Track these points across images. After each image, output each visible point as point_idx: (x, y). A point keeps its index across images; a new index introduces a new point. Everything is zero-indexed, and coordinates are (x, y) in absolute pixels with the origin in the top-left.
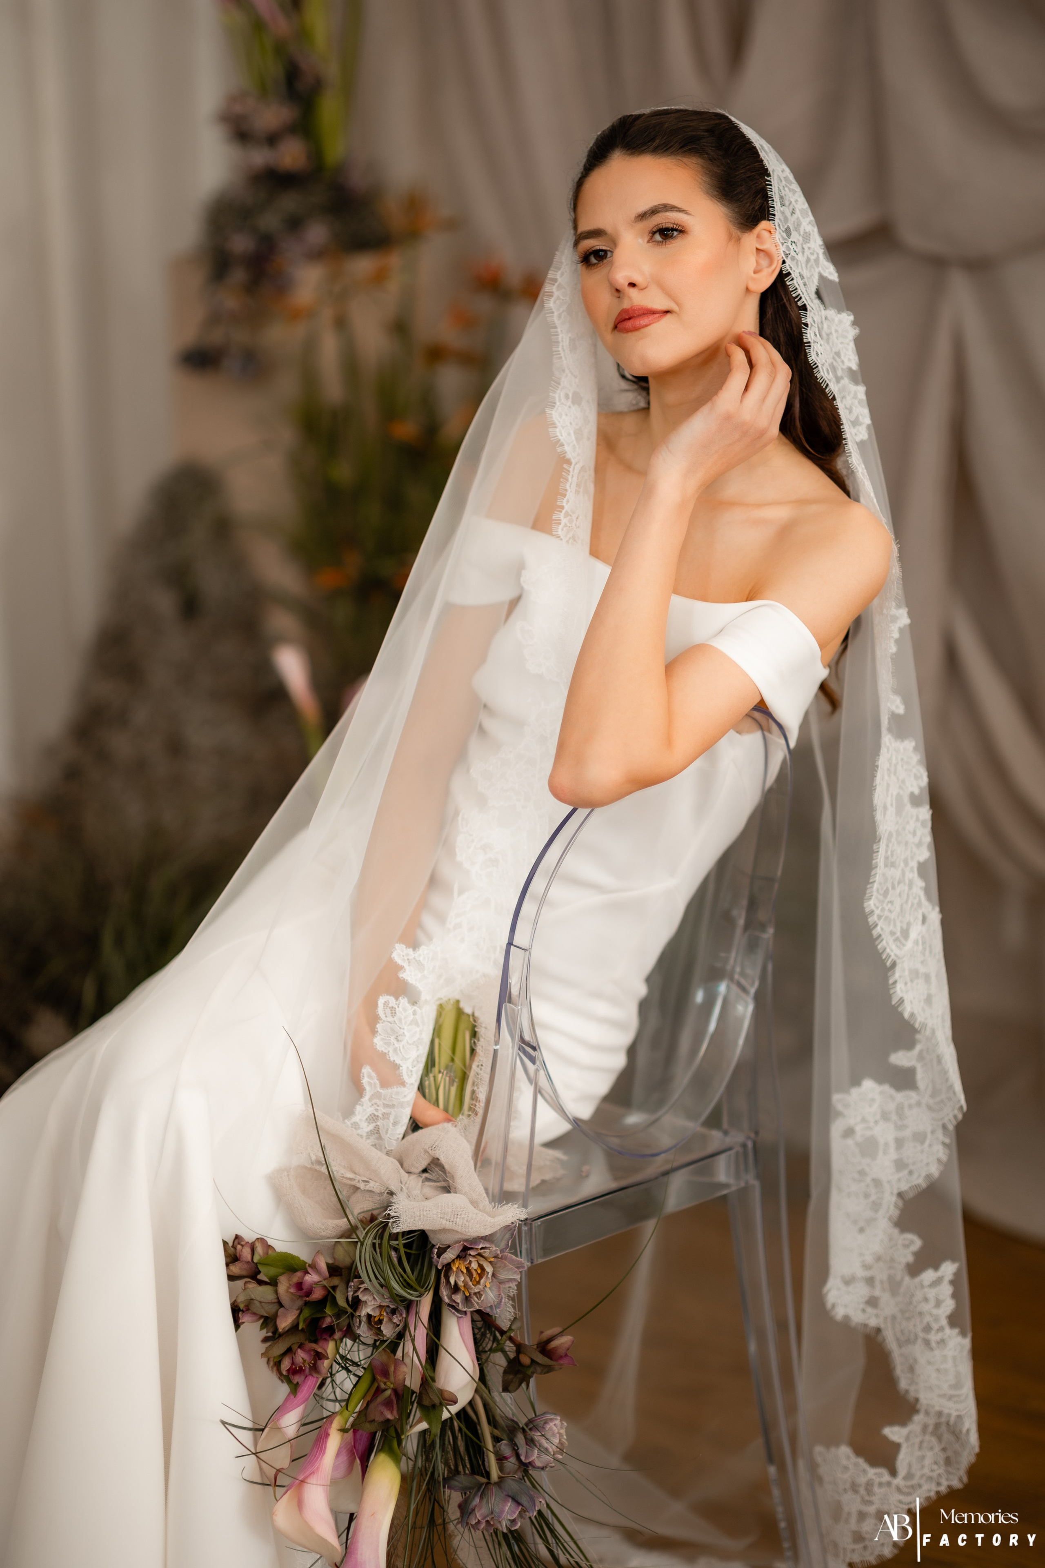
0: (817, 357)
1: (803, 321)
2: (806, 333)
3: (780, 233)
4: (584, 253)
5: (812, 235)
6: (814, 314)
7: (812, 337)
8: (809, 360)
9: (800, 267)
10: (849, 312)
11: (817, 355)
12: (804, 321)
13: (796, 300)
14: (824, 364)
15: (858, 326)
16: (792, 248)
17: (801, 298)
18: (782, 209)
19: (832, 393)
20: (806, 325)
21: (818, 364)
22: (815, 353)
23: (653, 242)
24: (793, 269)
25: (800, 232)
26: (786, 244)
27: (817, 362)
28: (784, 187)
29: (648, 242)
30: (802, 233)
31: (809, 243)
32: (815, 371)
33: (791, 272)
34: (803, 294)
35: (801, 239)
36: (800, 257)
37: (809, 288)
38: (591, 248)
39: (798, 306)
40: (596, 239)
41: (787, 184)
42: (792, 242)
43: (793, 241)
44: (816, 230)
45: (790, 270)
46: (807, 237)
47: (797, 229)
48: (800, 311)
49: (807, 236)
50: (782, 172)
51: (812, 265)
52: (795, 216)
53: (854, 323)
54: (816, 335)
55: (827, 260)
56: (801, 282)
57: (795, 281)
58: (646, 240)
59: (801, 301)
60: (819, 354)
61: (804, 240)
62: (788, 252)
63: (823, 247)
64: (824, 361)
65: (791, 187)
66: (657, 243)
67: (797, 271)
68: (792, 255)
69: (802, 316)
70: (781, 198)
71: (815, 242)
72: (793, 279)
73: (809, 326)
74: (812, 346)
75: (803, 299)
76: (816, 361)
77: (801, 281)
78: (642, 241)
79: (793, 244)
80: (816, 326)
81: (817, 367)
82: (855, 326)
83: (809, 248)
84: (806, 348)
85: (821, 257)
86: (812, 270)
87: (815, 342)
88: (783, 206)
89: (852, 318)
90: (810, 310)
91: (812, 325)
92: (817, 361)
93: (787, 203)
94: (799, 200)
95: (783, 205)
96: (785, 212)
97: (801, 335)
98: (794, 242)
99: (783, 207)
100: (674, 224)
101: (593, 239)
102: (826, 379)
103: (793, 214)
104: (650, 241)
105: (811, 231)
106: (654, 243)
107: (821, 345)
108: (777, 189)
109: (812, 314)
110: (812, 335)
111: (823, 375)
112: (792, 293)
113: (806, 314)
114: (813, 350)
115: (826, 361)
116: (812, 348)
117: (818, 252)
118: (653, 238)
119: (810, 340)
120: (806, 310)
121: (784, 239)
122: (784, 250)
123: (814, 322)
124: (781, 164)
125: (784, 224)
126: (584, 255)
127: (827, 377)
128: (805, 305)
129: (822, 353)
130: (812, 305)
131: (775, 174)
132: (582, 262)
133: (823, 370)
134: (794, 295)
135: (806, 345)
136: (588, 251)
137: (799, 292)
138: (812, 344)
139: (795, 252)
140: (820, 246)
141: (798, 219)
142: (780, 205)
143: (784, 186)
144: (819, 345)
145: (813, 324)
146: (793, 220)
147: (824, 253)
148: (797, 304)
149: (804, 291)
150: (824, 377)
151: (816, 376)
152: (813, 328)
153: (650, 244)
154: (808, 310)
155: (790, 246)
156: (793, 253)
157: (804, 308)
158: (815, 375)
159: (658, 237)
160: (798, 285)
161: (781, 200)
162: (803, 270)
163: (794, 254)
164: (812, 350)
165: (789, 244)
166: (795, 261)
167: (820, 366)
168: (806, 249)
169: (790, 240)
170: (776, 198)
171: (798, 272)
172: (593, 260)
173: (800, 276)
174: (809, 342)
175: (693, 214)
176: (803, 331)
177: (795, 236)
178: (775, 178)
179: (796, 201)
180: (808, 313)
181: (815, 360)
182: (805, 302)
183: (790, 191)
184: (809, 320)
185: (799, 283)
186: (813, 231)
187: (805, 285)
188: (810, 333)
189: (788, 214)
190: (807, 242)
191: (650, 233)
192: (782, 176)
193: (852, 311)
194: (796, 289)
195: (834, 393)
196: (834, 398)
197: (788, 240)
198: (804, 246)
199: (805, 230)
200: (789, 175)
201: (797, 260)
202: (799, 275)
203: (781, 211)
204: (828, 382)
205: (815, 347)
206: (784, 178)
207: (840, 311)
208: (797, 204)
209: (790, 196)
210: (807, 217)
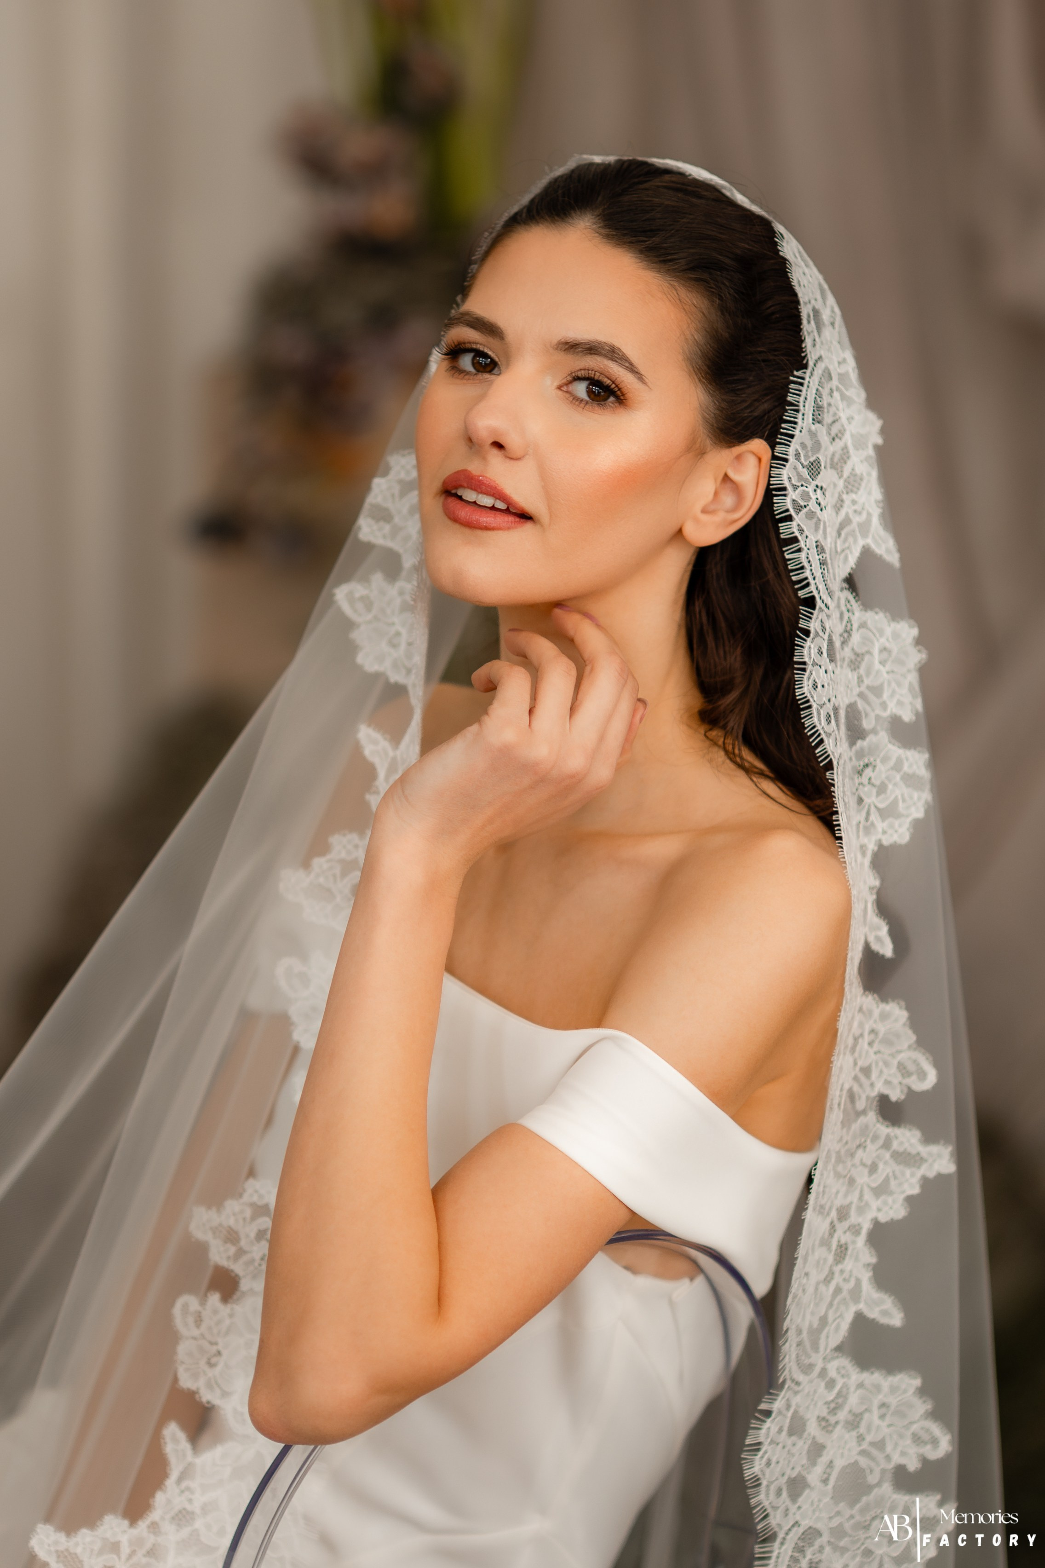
0: (813, 691)
1: (800, 625)
2: (802, 647)
3: (795, 468)
4: (456, 343)
5: (865, 481)
6: (828, 616)
7: (813, 656)
8: (797, 694)
9: (821, 531)
10: (912, 622)
11: (815, 686)
12: (802, 624)
13: (796, 587)
14: (824, 704)
15: (927, 649)
16: (813, 497)
17: (808, 585)
18: (813, 428)
19: (828, 756)
20: (807, 633)
21: (812, 702)
22: (811, 682)
23: (567, 392)
24: (806, 532)
25: (842, 471)
26: (804, 488)
27: (811, 700)
28: (831, 389)
29: (559, 388)
30: (846, 474)
31: (856, 493)
32: (803, 713)
33: (800, 538)
34: (814, 579)
35: (841, 483)
36: (827, 515)
37: (831, 571)
38: (470, 343)
39: (799, 598)
40: (484, 336)
41: (840, 386)
42: (817, 486)
43: (819, 485)
44: (875, 474)
45: (797, 534)
46: (853, 484)
47: (838, 464)
48: (801, 607)
49: (855, 481)
50: (839, 363)
51: (854, 531)
52: (839, 444)
53: (919, 642)
54: (820, 653)
55: (886, 528)
56: (815, 558)
57: (803, 555)
58: (556, 384)
59: (807, 590)
60: (819, 686)
61: (846, 487)
62: (802, 503)
63: (881, 505)
64: (825, 699)
65: (848, 393)
66: (571, 399)
67: (812, 538)
68: (810, 510)
69: (800, 616)
70: (818, 408)
71: (870, 493)
72: (799, 550)
73: (812, 635)
74: (808, 671)
75: (812, 588)
76: (809, 697)
77: (817, 557)
78: (550, 383)
79: (819, 491)
80: (826, 637)
81: (810, 707)
82: (920, 647)
83: (854, 502)
84: (795, 672)
85: (875, 521)
86: (851, 540)
87: (815, 664)
88: (819, 422)
89: (915, 632)
90: (820, 608)
91: (817, 634)
92: (812, 697)
93: (828, 418)
94: (856, 417)
95: (817, 420)
96: (819, 434)
97: (790, 648)
98: (822, 488)
99: (817, 425)
100: (613, 382)
101: (479, 333)
102: (821, 731)
103: (837, 440)
104: (565, 388)
105: (865, 474)
106: (567, 395)
107: (826, 672)
108: (814, 391)
109: (822, 616)
110: (814, 651)
111: (817, 724)
112: (791, 574)
113: (812, 614)
114: (809, 678)
115: (829, 701)
116: (807, 674)
117: (871, 511)
118: (570, 385)
119: (806, 659)
120: (813, 607)
121: (800, 477)
122: (794, 497)
123: (824, 630)
124: (843, 349)
125: (810, 454)
126: (456, 346)
127: (823, 728)
128: (813, 598)
129: (826, 685)
130: (828, 600)
131: (821, 366)
132: (445, 354)
133: (819, 714)
134: (794, 578)
135: (796, 666)
136: (464, 343)
137: (807, 573)
138: (809, 668)
139: (819, 504)
140: (877, 502)
141: (845, 449)
142: (811, 421)
143: (834, 388)
144: (822, 671)
145: (821, 633)
146: (831, 449)
147: (882, 516)
148: (797, 594)
149: (818, 574)
150: (819, 727)
151: (803, 724)
152: (818, 640)
153: (560, 393)
154: (817, 608)
155: (812, 494)
156: (813, 506)
157: (811, 602)
158: (803, 721)
159: (581, 389)
160: (809, 562)
161: (817, 413)
162: (825, 538)
163: (817, 509)
164: (806, 677)
165: (810, 490)
166: (814, 520)
167: (815, 706)
168: (847, 502)
169: (814, 483)
170: (807, 409)
171: (814, 540)
172: (466, 362)
173: (817, 547)
174: (804, 663)
175: (649, 384)
176: (798, 641)
177: (826, 477)
178: (815, 373)
179: (850, 419)
180: (816, 612)
181: (807, 694)
182: (815, 593)
183: (842, 400)
184: (813, 625)
185: (811, 558)
186: (869, 474)
187: (823, 563)
188: (810, 648)
189: (824, 439)
190: (852, 491)
191: (569, 375)
192: (835, 369)
193: (916, 621)
194: (803, 568)
195: (832, 756)
196: (830, 766)
197: (810, 483)
198: (845, 496)
199: (853, 470)
200: (851, 371)
201: (820, 520)
202: (814, 544)
203: (810, 431)
204: (823, 736)
205: (814, 673)
206: (839, 374)
207: (895, 616)
208: (850, 423)
209: (841, 407)
210: (863, 449)
